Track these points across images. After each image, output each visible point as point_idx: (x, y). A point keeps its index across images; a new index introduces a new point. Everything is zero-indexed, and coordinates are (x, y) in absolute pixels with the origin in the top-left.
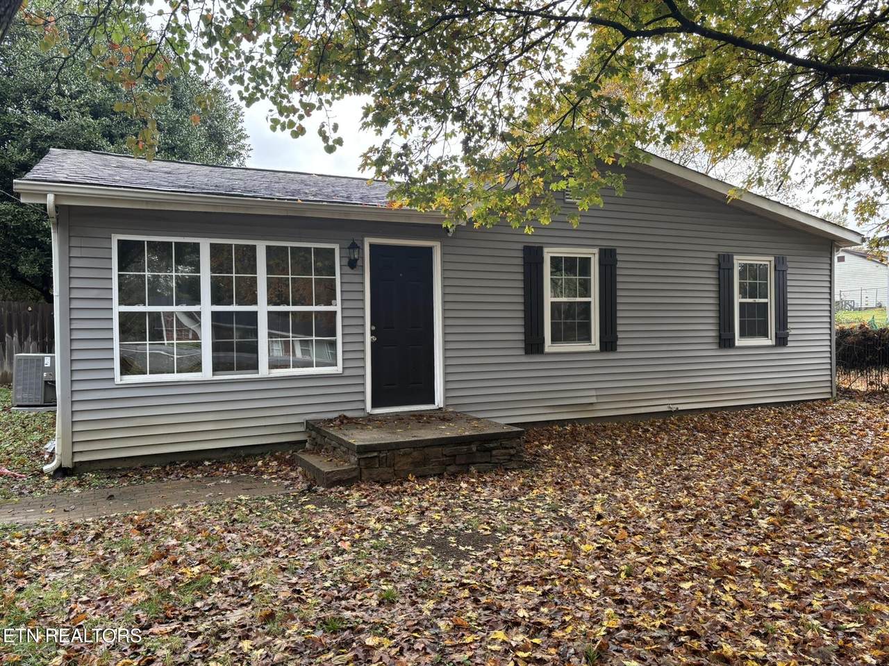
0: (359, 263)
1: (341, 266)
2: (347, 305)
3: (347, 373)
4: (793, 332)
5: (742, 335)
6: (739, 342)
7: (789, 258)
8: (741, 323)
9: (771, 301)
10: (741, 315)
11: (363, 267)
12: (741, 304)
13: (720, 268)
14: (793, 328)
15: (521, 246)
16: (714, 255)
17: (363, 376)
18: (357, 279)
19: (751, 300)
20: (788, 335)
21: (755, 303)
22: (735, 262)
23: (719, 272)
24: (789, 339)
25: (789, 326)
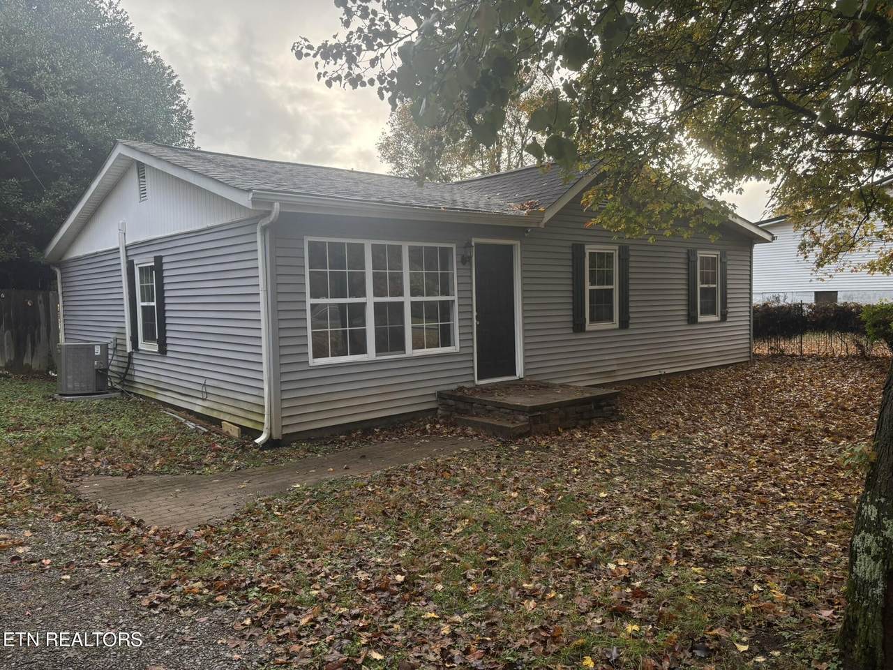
1: (457, 262)
2: (461, 294)
3: (462, 351)
4: (730, 310)
5: (702, 313)
6: (700, 319)
7: (728, 252)
8: (702, 304)
9: (718, 286)
10: (701, 297)
11: (471, 262)
12: (701, 289)
13: (689, 260)
14: (730, 307)
15: (570, 244)
16: (685, 250)
17: (472, 354)
18: (468, 273)
19: (707, 286)
20: (727, 312)
21: (709, 289)
22: (698, 255)
23: (688, 264)
24: (728, 315)
25: (729, 305)
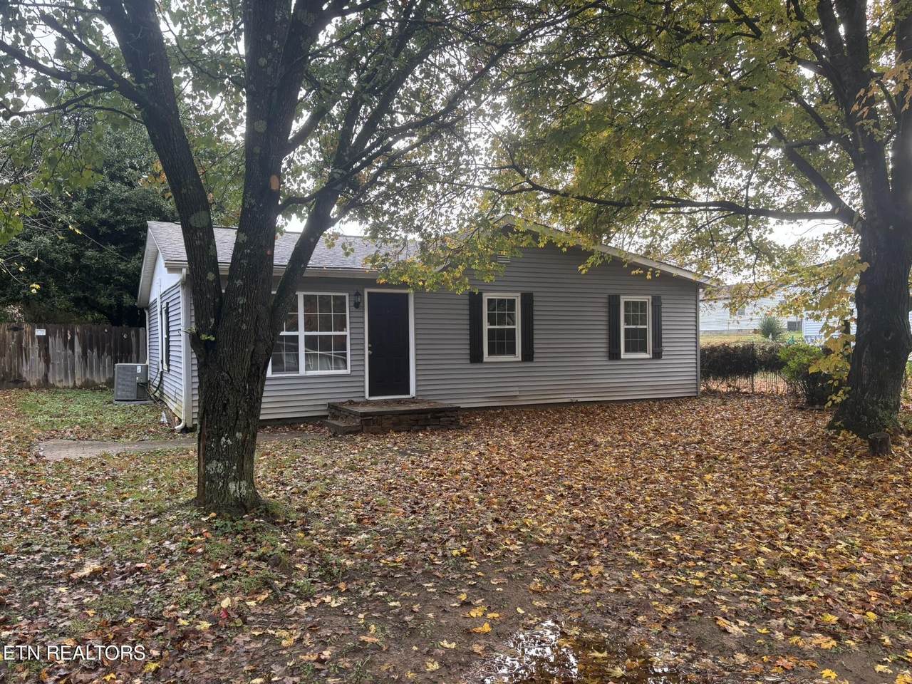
0: (361, 304)
1: (350, 307)
2: (354, 331)
3: (354, 374)
4: (666, 349)
5: (627, 350)
6: (623, 356)
7: (663, 297)
8: (626, 343)
9: (649, 327)
10: (626, 337)
11: (364, 307)
12: (626, 330)
13: (609, 305)
14: (667, 347)
16: (606, 296)
17: (364, 376)
18: (360, 315)
19: (634, 327)
20: (662, 351)
21: (637, 329)
22: (621, 300)
23: (609, 307)
24: (663, 354)
25: (664, 344)
